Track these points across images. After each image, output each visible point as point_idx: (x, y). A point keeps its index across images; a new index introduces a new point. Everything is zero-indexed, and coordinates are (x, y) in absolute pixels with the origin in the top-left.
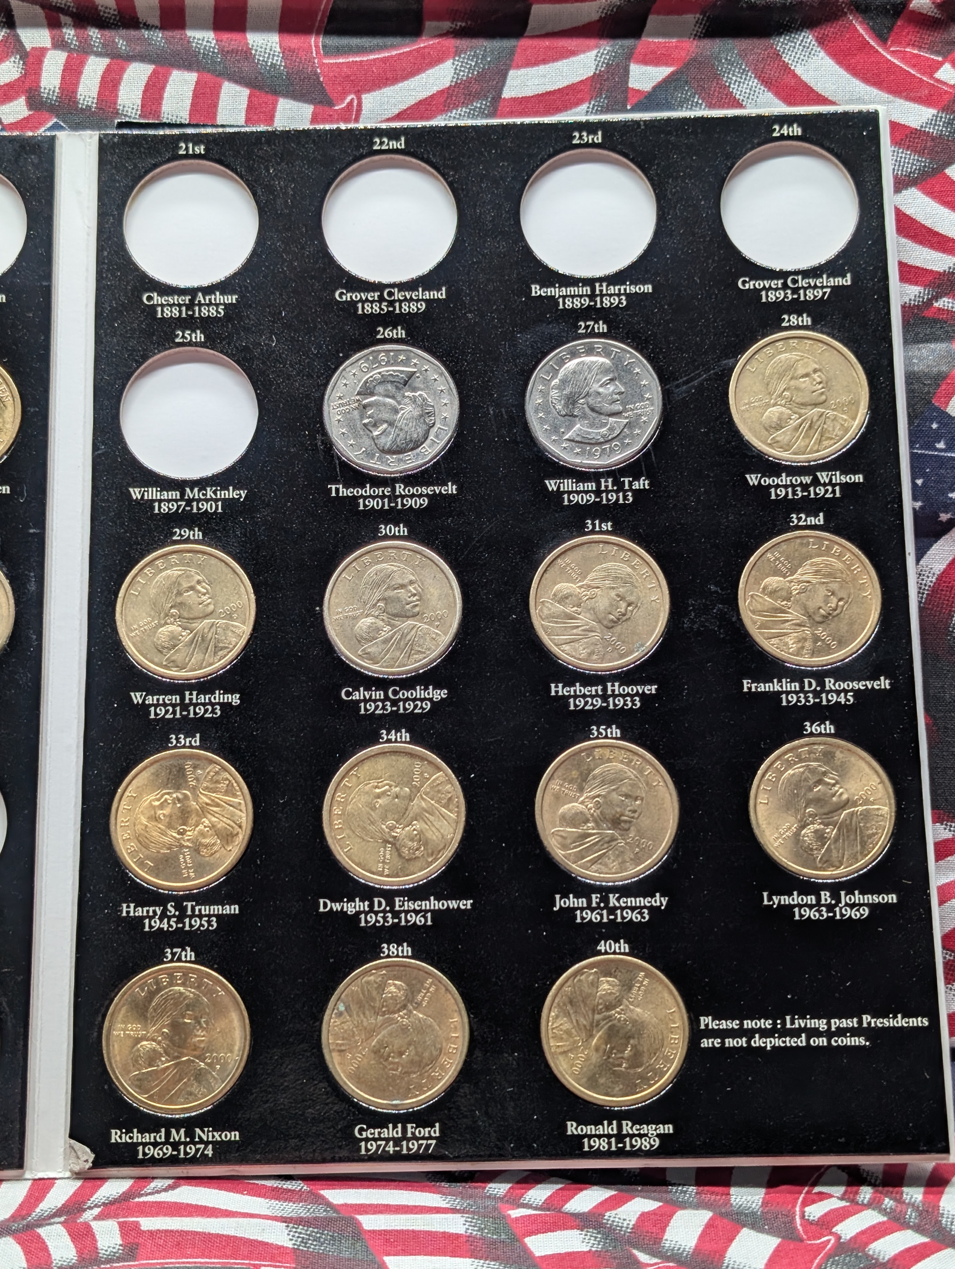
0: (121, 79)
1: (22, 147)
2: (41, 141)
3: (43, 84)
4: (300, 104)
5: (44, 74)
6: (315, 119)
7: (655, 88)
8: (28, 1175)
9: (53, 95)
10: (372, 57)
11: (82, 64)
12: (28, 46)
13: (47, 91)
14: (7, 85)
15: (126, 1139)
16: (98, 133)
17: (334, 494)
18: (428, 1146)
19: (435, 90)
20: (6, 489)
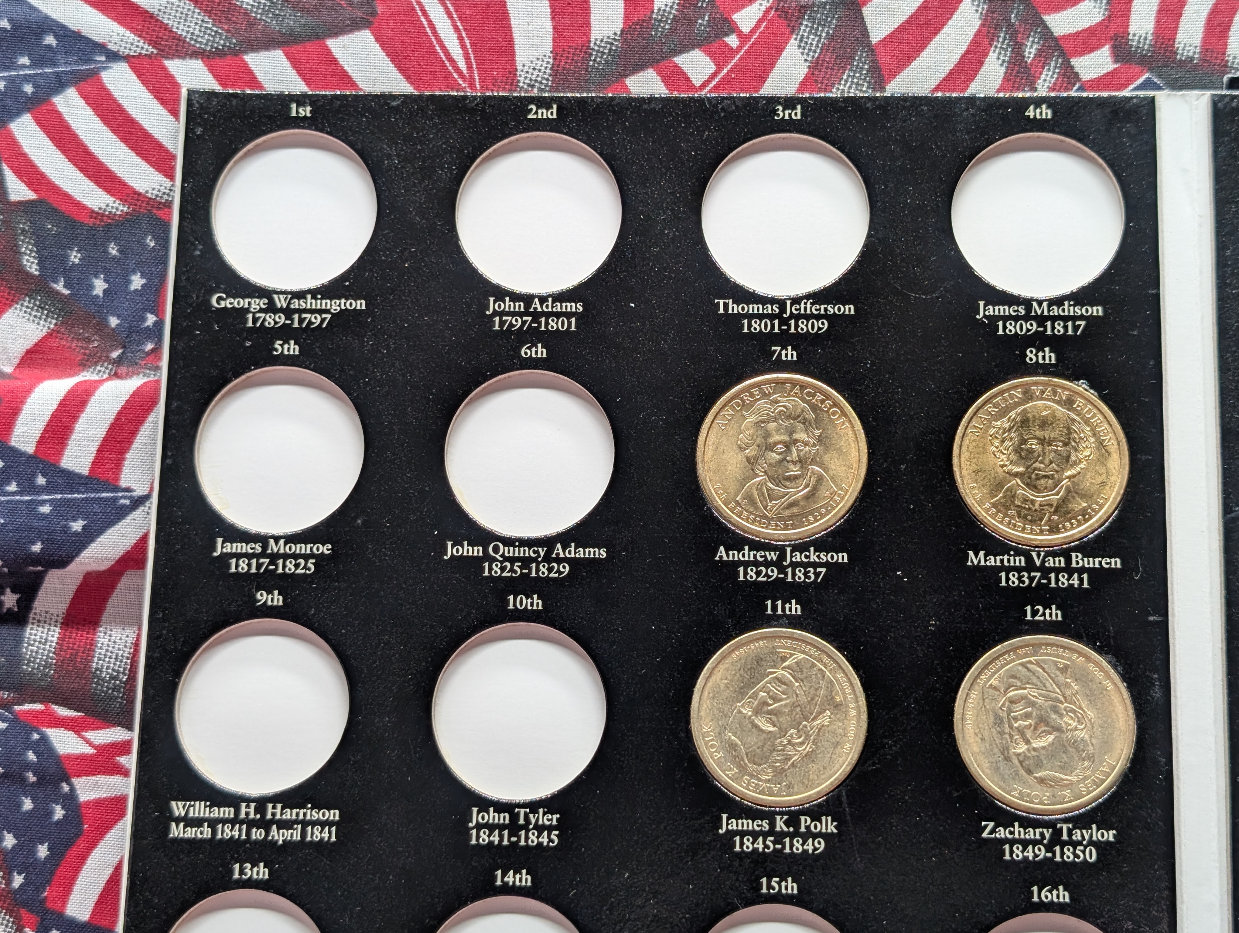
1: (1115, 113)
2: (1138, 106)
3: (1132, 29)
5: (1133, 17)
9: (1144, 44)
13: (1137, 38)
14: (1085, 30)
16: (1208, 93)
20: (1116, 563)
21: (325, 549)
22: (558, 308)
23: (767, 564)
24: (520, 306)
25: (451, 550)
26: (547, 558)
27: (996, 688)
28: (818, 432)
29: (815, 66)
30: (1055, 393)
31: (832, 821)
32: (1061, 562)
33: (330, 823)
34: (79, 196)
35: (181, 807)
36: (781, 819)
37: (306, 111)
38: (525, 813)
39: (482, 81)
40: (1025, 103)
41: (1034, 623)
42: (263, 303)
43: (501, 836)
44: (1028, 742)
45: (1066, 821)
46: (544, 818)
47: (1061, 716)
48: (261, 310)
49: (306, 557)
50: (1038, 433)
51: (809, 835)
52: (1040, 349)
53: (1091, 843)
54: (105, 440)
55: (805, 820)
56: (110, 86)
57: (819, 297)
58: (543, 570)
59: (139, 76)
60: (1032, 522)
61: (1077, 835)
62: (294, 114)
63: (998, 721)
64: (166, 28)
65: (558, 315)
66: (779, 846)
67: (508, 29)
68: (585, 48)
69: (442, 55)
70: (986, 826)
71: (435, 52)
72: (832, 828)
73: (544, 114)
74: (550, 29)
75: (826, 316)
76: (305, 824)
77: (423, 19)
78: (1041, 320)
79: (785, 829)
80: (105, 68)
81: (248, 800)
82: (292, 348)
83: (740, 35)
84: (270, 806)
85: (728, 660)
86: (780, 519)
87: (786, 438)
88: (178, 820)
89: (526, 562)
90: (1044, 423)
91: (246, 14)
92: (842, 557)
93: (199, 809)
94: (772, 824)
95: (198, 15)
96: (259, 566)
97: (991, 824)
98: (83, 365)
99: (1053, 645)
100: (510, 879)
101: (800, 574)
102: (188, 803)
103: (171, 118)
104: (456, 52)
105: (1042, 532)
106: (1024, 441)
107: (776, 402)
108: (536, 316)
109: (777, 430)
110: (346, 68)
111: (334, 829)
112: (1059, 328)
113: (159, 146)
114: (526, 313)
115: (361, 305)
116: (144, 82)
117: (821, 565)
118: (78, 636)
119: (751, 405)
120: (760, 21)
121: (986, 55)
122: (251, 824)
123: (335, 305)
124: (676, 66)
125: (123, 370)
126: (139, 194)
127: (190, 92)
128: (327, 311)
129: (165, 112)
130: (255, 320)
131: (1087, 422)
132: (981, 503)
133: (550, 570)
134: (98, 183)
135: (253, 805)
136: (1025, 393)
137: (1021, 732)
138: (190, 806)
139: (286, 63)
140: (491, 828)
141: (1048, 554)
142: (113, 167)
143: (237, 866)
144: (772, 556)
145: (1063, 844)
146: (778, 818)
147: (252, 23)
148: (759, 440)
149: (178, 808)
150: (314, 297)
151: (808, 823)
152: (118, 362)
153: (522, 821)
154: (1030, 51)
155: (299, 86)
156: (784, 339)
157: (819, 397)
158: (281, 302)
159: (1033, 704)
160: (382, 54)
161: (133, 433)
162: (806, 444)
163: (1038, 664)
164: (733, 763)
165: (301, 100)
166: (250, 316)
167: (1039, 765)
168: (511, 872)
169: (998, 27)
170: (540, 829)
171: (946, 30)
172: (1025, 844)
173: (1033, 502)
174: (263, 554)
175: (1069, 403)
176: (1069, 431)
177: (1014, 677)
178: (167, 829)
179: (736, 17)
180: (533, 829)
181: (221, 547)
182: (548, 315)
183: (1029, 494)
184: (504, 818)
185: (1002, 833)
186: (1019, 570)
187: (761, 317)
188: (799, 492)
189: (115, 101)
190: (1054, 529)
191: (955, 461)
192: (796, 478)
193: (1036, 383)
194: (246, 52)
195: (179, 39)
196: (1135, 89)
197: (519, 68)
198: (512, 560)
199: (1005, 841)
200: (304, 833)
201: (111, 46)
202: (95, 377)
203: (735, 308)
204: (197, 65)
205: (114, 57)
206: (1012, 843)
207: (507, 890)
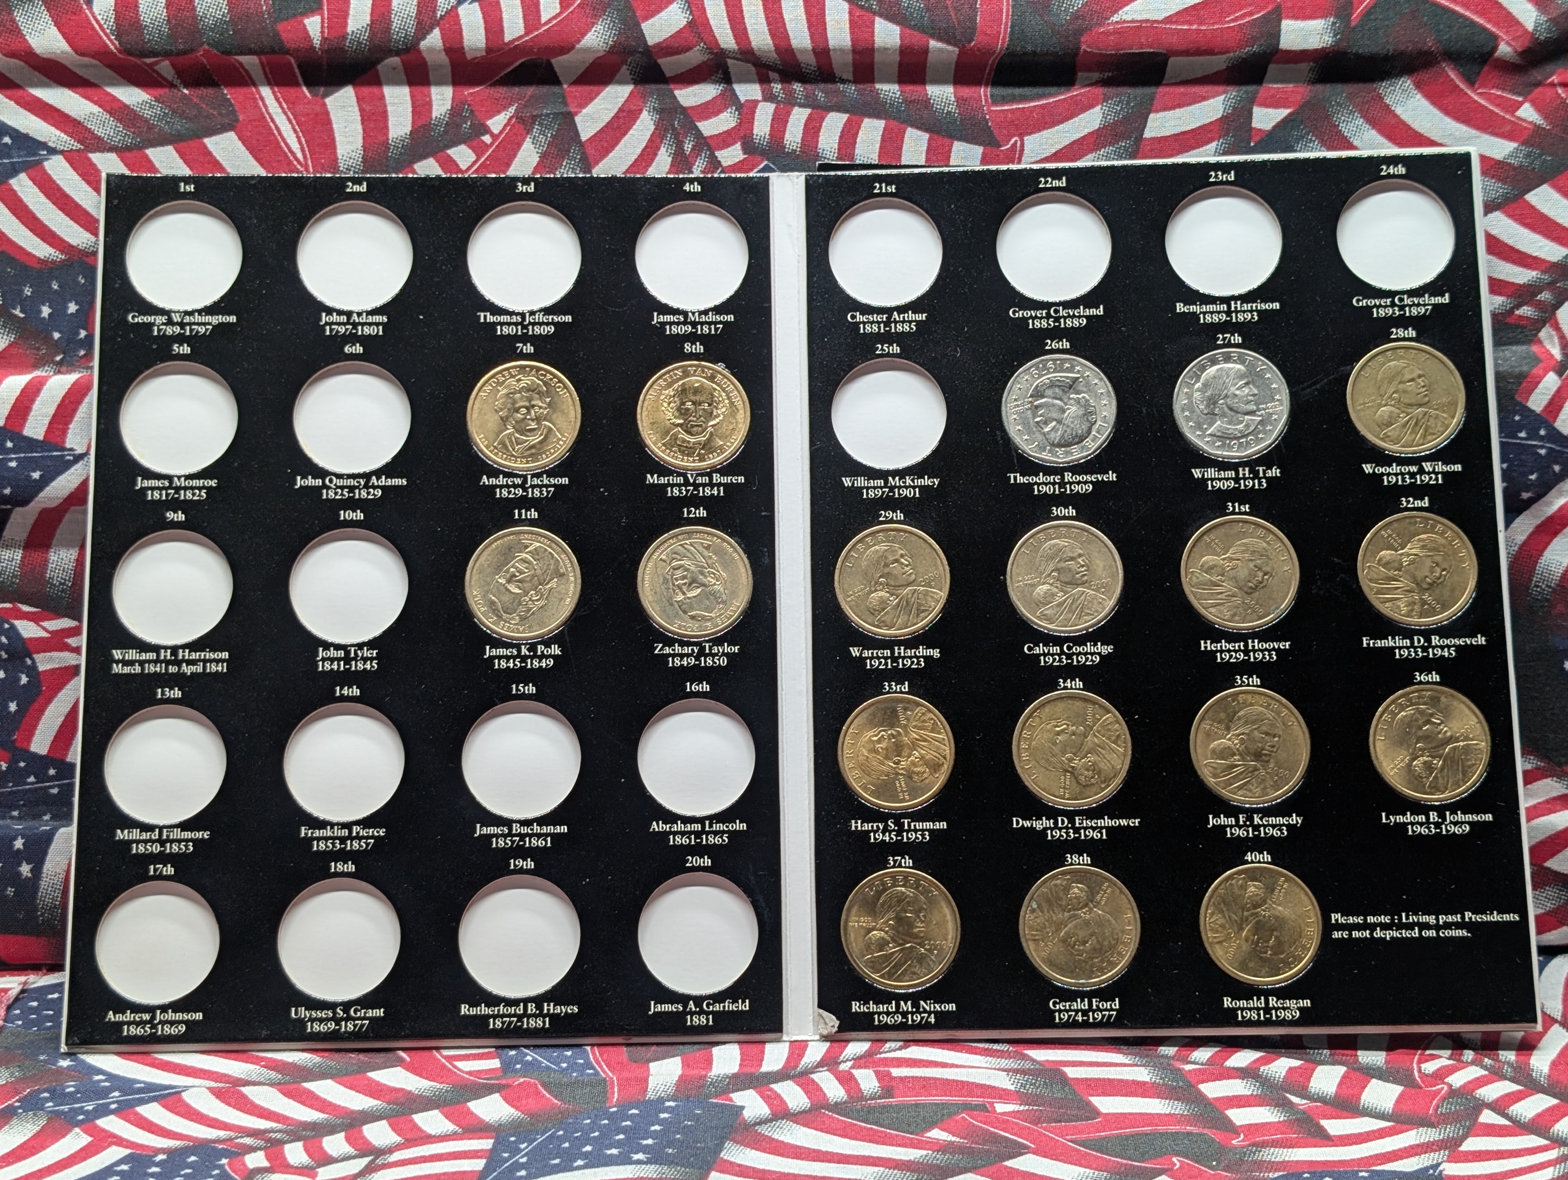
0: (821, 126)
1: (743, 187)
2: (757, 183)
3: (755, 132)
4: (972, 146)
5: (756, 123)
6: (984, 160)
7: (1275, 127)
8: (785, 1038)
9: (764, 141)
10: (1032, 104)
11: (788, 114)
12: (742, 99)
13: (758, 137)
14: (724, 132)
15: (864, 1009)
16: (804, 174)
17: (1012, 481)
18: (1110, 1016)
19: (1086, 131)
20: (741, 479)
21: (213, 483)
22: (371, 319)
23: (515, 486)
24: (344, 319)
25: (299, 482)
26: (366, 486)
27: (664, 561)
28: (548, 400)
29: (544, 156)
30: (703, 372)
31: (559, 647)
32: (706, 480)
33: (222, 661)
34: (30, 249)
35: (120, 654)
36: (525, 647)
37: (191, 188)
38: (355, 650)
39: (313, 167)
40: (684, 181)
41: (688, 519)
42: (164, 319)
43: (339, 665)
44: (684, 594)
45: (707, 641)
46: (366, 653)
47: (706, 577)
48: (163, 324)
49: (200, 489)
50: (693, 398)
51: (543, 656)
52: (693, 343)
53: (724, 654)
54: (54, 415)
55: (540, 648)
56: (50, 172)
57: (547, 311)
58: (364, 494)
59: (71, 164)
60: (688, 455)
61: (715, 650)
62: (182, 190)
63: (666, 581)
64: (89, 131)
65: (370, 324)
66: (523, 664)
67: (331, 130)
68: (386, 143)
69: (286, 149)
70: (657, 646)
71: (281, 147)
72: (558, 652)
73: (357, 188)
74: (361, 131)
75: (553, 323)
76: (205, 661)
77: (271, 124)
78: (694, 324)
79: (527, 654)
80: (47, 159)
81: (166, 648)
82: (186, 349)
83: (492, 135)
84: (181, 651)
85: (490, 549)
86: (524, 457)
87: (527, 404)
88: (117, 662)
89: (352, 489)
90: (696, 391)
91: (146, 121)
92: (565, 481)
93: (132, 654)
94: (519, 651)
95: (112, 122)
96: (167, 495)
97: (660, 645)
98: (35, 366)
99: (701, 532)
100: (345, 692)
101: (537, 493)
102: (125, 651)
103: (95, 194)
104: (295, 146)
105: (694, 461)
106: (683, 403)
107: (519, 380)
108: (355, 325)
109: (521, 399)
110: (218, 158)
111: (225, 664)
112: (706, 329)
113: (86, 213)
114: (348, 323)
115: (233, 319)
116: (75, 169)
117: (551, 486)
118: (36, 555)
119: (504, 382)
120: (506, 126)
121: (658, 149)
122: (168, 663)
123: (215, 320)
124: (449, 156)
125: (64, 369)
126: (73, 247)
127: (109, 176)
128: (209, 324)
129: (89, 189)
130: (159, 330)
131: (724, 390)
132: (655, 444)
133: (368, 493)
134: (43, 239)
135: (169, 651)
136: (683, 372)
137: (679, 587)
138: (126, 653)
139: (176, 155)
140: (332, 660)
141: (698, 475)
142: (54, 228)
143: (159, 690)
144: (518, 481)
145: (706, 656)
146: (523, 647)
147: (151, 127)
148: (509, 406)
149: (117, 654)
150: (200, 314)
151: (542, 650)
152: (61, 363)
153: (352, 655)
154: (688, 147)
155: (184, 171)
156: (525, 338)
157: (549, 376)
158: (176, 318)
159: (687, 570)
160: (243, 148)
161: (75, 411)
162: (540, 407)
163: (691, 545)
164: (493, 613)
165: (187, 180)
166: (156, 328)
167: (692, 609)
168: (346, 688)
169: (666, 130)
170: (365, 660)
171: (631, 132)
172: (682, 656)
173: (689, 442)
174: (170, 487)
175: (712, 378)
176: (713, 396)
177: (676, 553)
178: (110, 668)
179: (489, 123)
180: (360, 660)
181: (140, 483)
182: (363, 324)
183: (687, 437)
184: (341, 653)
185: (667, 650)
186: (679, 485)
187: (509, 324)
188: (535, 439)
189: (54, 182)
190: (702, 459)
191: (639, 416)
192: (534, 429)
193: (691, 366)
194: (147, 148)
195: (99, 138)
196: (759, 172)
197: (340, 157)
198: (342, 488)
199: (669, 655)
200: (204, 668)
201: (50, 144)
202: (44, 374)
203: (490, 318)
204: (113, 156)
205: (53, 151)
206: (674, 656)
207: (343, 699)
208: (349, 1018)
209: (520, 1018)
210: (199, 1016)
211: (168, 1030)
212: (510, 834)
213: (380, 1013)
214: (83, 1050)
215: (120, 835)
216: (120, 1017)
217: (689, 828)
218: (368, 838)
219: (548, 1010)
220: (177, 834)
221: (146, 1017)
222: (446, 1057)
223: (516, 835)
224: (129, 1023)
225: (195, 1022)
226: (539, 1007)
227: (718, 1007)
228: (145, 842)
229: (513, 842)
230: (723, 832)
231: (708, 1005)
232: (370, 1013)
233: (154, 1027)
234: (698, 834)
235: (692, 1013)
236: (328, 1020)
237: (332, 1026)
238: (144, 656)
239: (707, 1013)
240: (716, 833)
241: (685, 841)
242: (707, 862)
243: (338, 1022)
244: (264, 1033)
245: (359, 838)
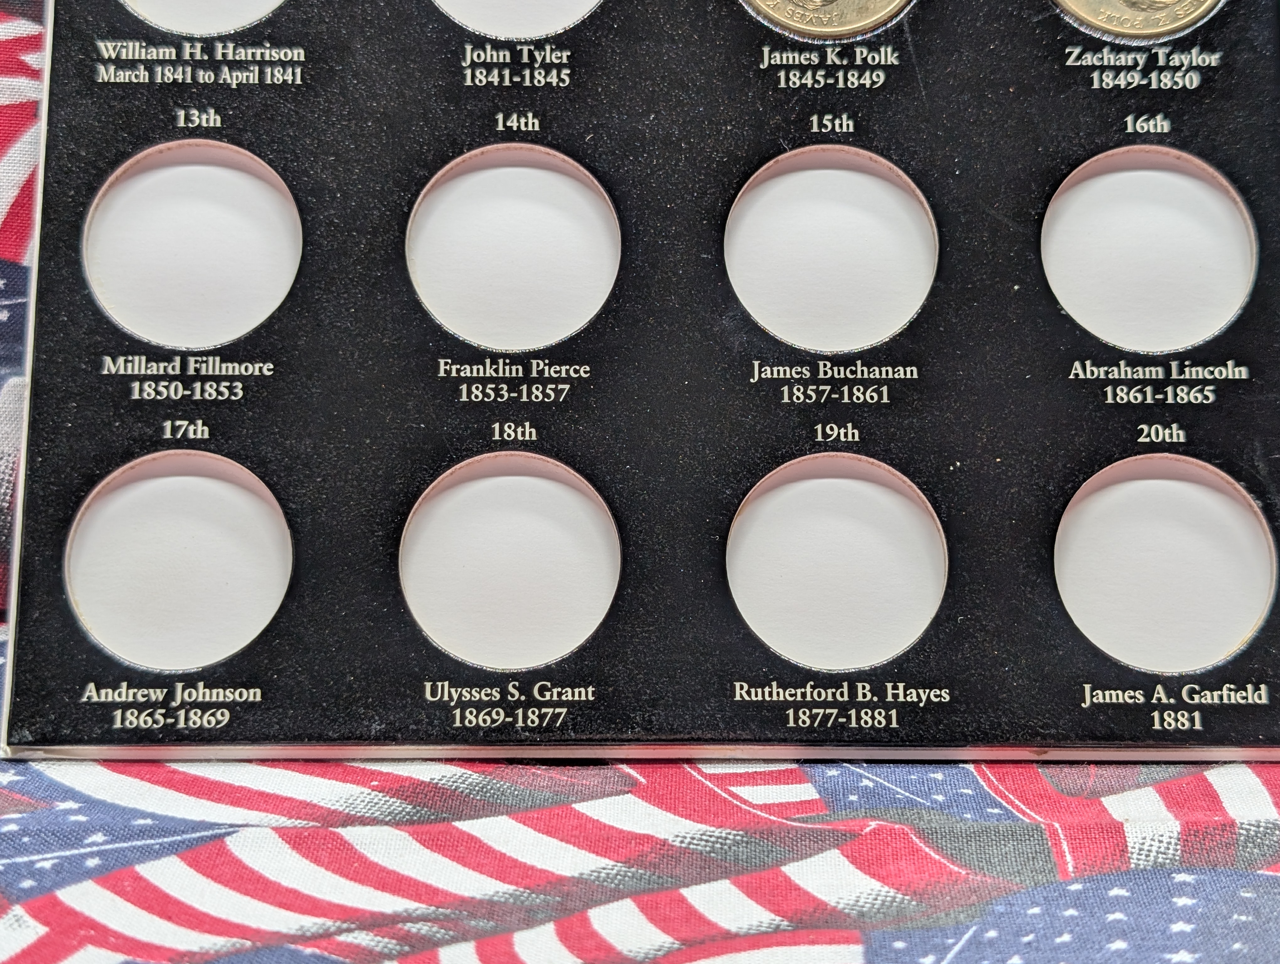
31: (894, 51)
33: (294, 64)
35: (111, 49)
36: (833, 51)
38: (530, 50)
43: (501, 77)
45: (1162, 45)
46: (551, 56)
51: (864, 67)
53: (1191, 68)
55: (861, 53)
61: (1176, 60)
66: (831, 81)
70: (1070, 53)
72: (893, 60)
76: (262, 64)
79: (838, 62)
81: (191, 40)
84: (219, 45)
93: (133, 50)
94: (823, 57)
97: (1077, 51)
100: (513, 122)
102: (119, 44)
111: (298, 71)
122: (196, 65)
135: (199, 45)
138: (122, 46)
140: (488, 67)
143: (182, 113)
145: (1161, 70)
146: (829, 50)
149: (107, 49)
151: (864, 56)
153: (525, 59)
168: (515, 117)
170: (547, 67)
172: (1118, 70)
178: (94, 71)
180: (539, 68)
184: (505, 56)
185: (1089, 59)
199: (1094, 68)
200: (262, 73)
206: (1103, 69)
207: (511, 135)
208: (531, 703)
209: (843, 709)
210: (254, 695)
211: (196, 719)
212: (815, 380)
213: (586, 694)
214: (40, 754)
215: (109, 366)
216: (108, 695)
217: (1141, 373)
218: (556, 381)
219: (896, 696)
220: (214, 366)
221: (157, 695)
222: (711, 777)
223: (825, 382)
224: (125, 706)
225: (249, 706)
226: (879, 691)
227: (1209, 698)
228: (156, 379)
229: (820, 393)
230: (1205, 382)
231: (1192, 692)
232: (568, 695)
233: (170, 713)
234: (1159, 386)
235: (1161, 708)
236: (492, 705)
237: (500, 716)
238: (154, 53)
239: (1191, 709)
240: (1191, 384)
241: (1135, 396)
242: (1178, 435)
243: (510, 710)
244: (376, 727)
245: (543, 381)
